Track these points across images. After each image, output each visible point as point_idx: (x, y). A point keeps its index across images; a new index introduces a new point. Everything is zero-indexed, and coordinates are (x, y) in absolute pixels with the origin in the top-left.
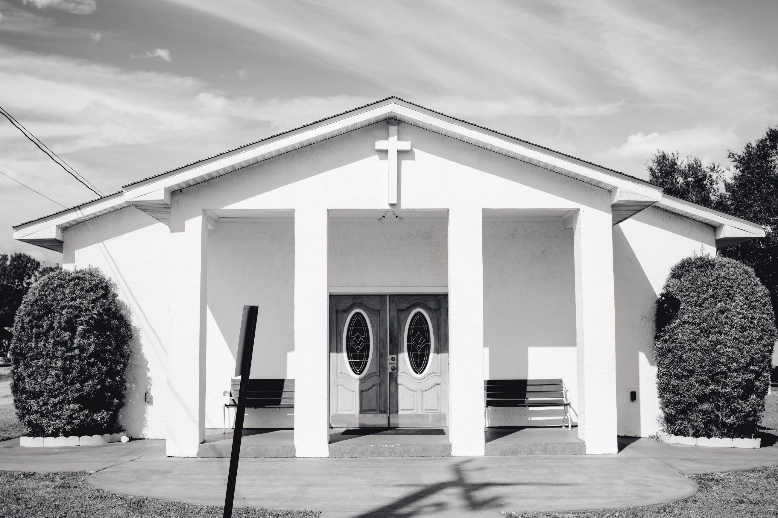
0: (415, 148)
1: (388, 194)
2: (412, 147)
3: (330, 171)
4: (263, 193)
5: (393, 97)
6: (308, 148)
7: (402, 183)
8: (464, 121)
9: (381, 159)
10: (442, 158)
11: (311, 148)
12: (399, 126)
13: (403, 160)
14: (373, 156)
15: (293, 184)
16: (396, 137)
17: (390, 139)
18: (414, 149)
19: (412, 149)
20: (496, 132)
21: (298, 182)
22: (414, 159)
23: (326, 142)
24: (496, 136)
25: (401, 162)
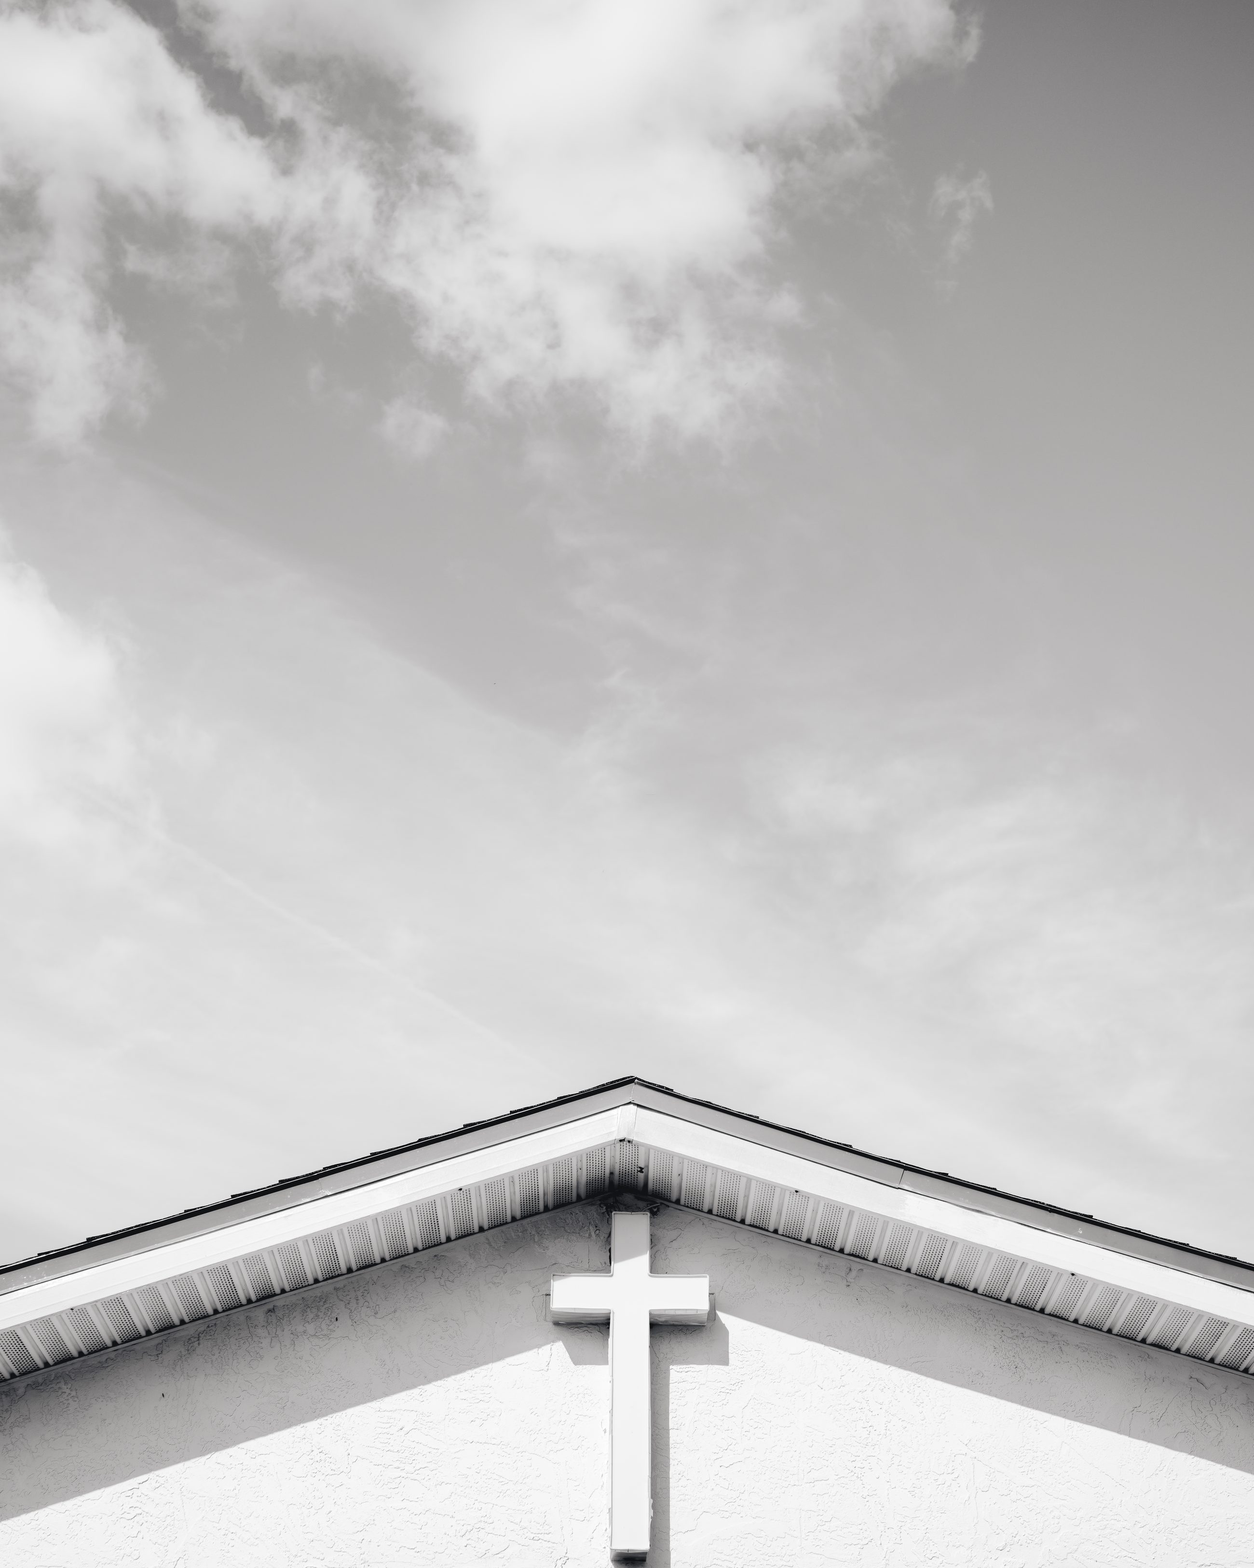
0: (726, 1311)
1: (611, 1510)
2: (713, 1308)
3: (350, 1411)
4: (46, 1505)
5: (629, 1081)
6: (259, 1314)
7: (672, 1462)
8: (943, 1177)
9: (577, 1361)
10: (846, 1355)
11: (269, 1311)
12: (658, 1219)
13: (673, 1363)
14: (539, 1346)
15: (179, 1467)
16: (644, 1259)
17: (616, 1267)
18: (722, 1316)
19: (712, 1315)
20: (1087, 1219)
21: (203, 1459)
22: (725, 1361)
23: (336, 1289)
24: (1084, 1239)
25: (667, 1372)
